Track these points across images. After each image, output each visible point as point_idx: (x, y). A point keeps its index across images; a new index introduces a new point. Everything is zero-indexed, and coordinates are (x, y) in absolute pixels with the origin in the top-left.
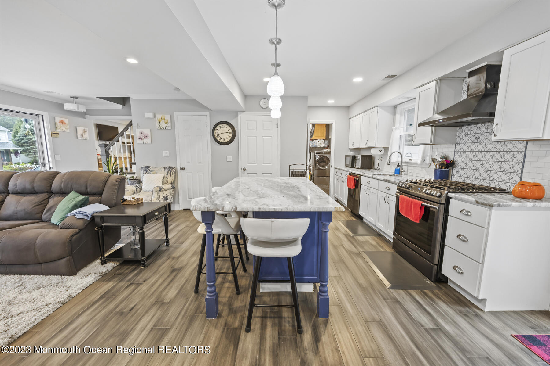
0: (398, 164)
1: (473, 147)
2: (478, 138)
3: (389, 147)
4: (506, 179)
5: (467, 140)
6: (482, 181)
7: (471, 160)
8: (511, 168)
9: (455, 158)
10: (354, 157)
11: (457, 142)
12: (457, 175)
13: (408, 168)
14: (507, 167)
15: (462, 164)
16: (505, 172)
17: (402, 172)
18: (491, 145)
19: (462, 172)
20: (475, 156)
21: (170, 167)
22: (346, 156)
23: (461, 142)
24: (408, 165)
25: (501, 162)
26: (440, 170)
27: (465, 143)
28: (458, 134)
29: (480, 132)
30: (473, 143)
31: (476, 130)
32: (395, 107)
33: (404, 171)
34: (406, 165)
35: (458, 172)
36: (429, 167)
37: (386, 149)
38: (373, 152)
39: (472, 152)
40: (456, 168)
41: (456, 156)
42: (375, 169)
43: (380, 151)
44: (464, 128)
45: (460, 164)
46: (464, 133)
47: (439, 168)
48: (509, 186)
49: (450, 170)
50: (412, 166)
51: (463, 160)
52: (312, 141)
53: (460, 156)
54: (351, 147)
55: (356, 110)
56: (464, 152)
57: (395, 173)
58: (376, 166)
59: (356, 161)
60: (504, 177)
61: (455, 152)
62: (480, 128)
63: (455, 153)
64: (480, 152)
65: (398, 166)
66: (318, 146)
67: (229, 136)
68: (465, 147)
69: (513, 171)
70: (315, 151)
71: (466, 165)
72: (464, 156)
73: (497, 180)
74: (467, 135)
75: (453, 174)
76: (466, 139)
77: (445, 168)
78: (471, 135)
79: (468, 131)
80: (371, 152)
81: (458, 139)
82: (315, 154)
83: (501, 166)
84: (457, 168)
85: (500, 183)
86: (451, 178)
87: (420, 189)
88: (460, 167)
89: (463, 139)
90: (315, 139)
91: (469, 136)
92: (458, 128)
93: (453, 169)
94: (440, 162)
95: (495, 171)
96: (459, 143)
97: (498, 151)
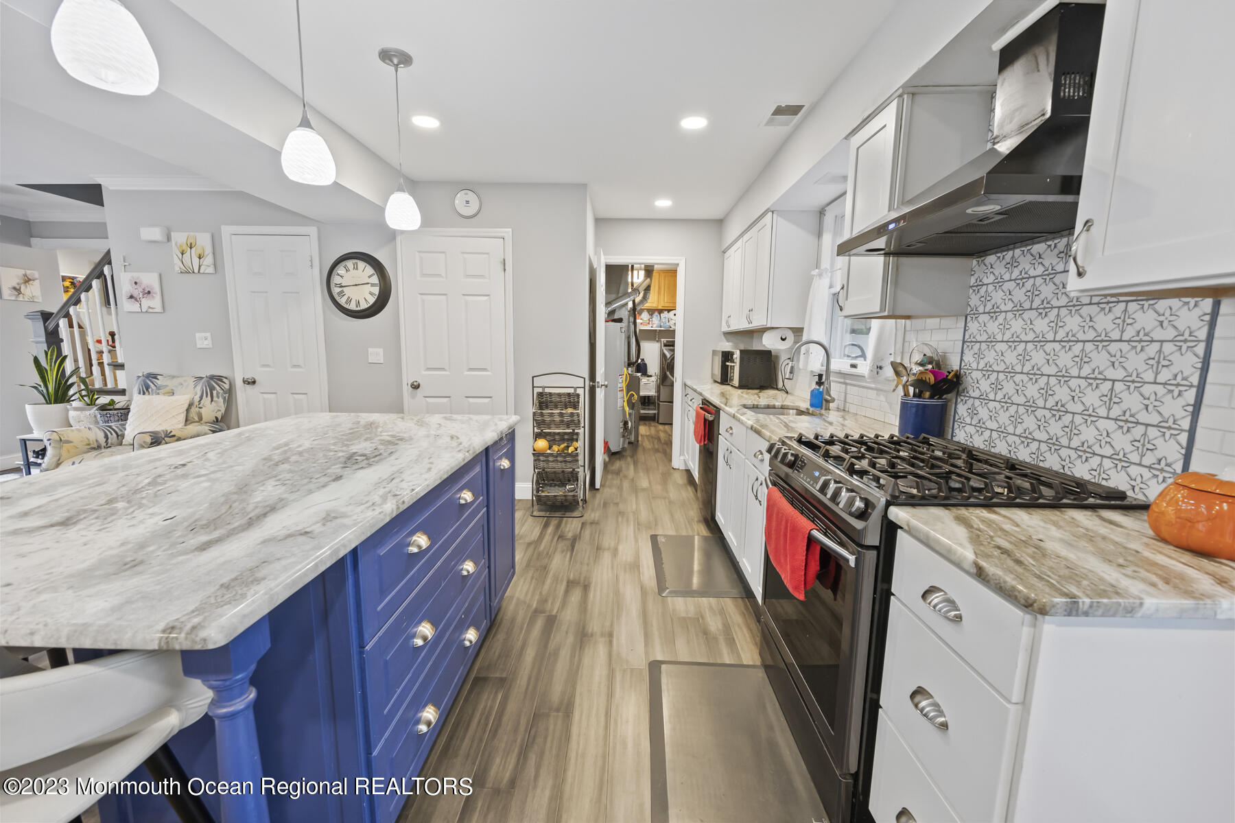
0: (820, 376)
1: (1017, 325)
2: (1033, 293)
3: (803, 328)
4: (1129, 448)
5: (1000, 301)
6: (1044, 447)
7: (1010, 372)
8: (1150, 408)
9: (963, 364)
10: (727, 356)
11: (969, 309)
12: (968, 420)
13: (846, 389)
14: (1132, 401)
15: (985, 385)
16: (1127, 422)
17: (827, 401)
18: (1077, 319)
19: (983, 413)
20: (1024, 357)
21: (212, 377)
22: (714, 352)
23: (981, 309)
24: (847, 381)
25: (1110, 383)
26: (916, 401)
27: (994, 313)
28: (973, 280)
29: (1040, 270)
30: (1019, 310)
31: (1027, 267)
32: (822, 212)
33: (833, 400)
34: (842, 380)
35: (973, 412)
36: (894, 390)
37: (798, 331)
38: (769, 342)
39: (1014, 342)
40: (965, 396)
41: (968, 357)
42: (777, 389)
43: (783, 340)
44: (991, 259)
45: (977, 383)
46: (991, 278)
47: (914, 396)
48: (1139, 479)
49: (950, 401)
50: (854, 385)
51: (987, 371)
52: (660, 314)
53: (979, 355)
54: (725, 329)
55: (733, 229)
56: (991, 341)
57: (812, 405)
58: (780, 385)
59: (731, 366)
60: (1121, 442)
61: (964, 342)
62: (1040, 257)
63: (965, 346)
64: (1040, 341)
65: (820, 383)
66: (673, 328)
67: (371, 294)
68: (993, 327)
69: (1154, 419)
70: (662, 340)
71: (997, 386)
72: (990, 356)
73: (1096, 449)
74: (998, 283)
75: (957, 417)
76: (998, 297)
77: (931, 397)
78: (1012, 285)
79: (1003, 271)
80: (764, 343)
81: (974, 300)
82: (663, 347)
83: (1111, 399)
84: (970, 397)
85: (1107, 463)
86: (951, 430)
87: (817, 474)
88: (977, 394)
89: (986, 299)
90: (666, 310)
91: (1007, 286)
92: (975, 262)
93: (959, 400)
94: (914, 374)
95: (1090, 416)
96: (976, 314)
97: (1102, 341)
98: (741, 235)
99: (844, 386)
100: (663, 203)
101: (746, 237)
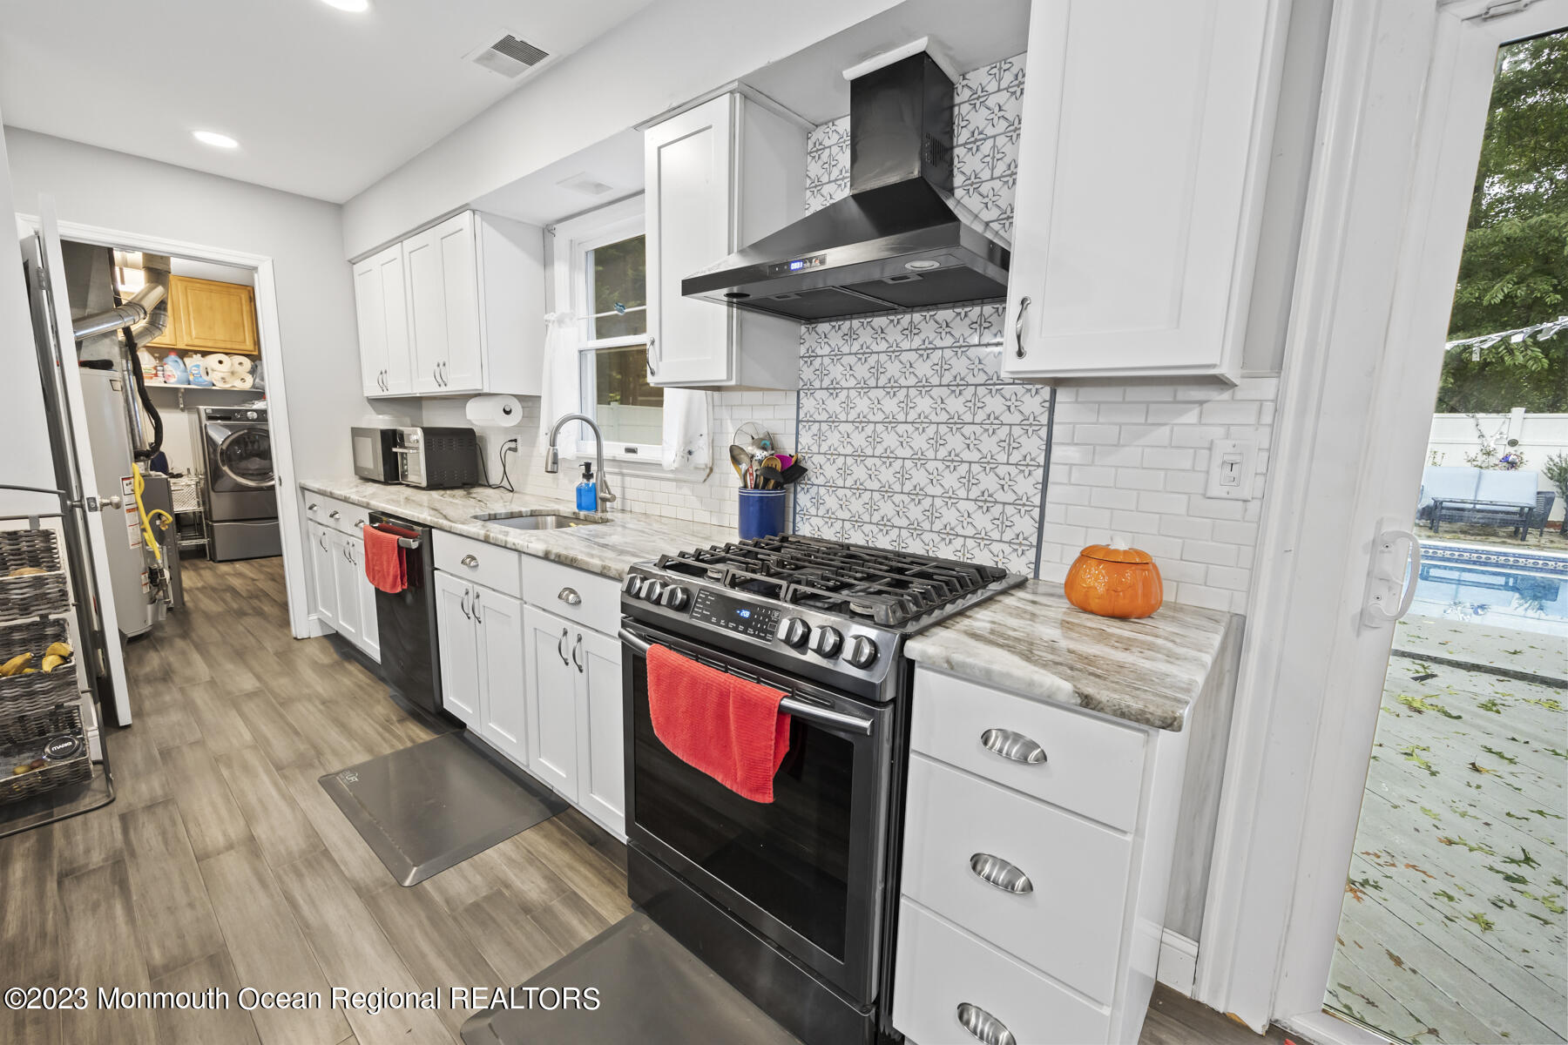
0: (588, 466)
1: (862, 405)
2: (878, 370)
3: (540, 397)
4: (989, 526)
5: (839, 377)
6: (905, 533)
7: (859, 456)
8: (1006, 487)
9: (800, 447)
10: (391, 439)
11: (801, 384)
12: (813, 511)
13: (623, 482)
14: (989, 482)
15: (830, 471)
16: (985, 502)
17: (604, 500)
18: (928, 401)
19: (831, 502)
20: (874, 440)
22: (356, 433)
23: (817, 384)
24: (625, 471)
25: (967, 465)
26: (757, 493)
27: (834, 389)
28: (803, 350)
29: (884, 346)
30: (863, 387)
31: (869, 340)
32: (548, 231)
33: (613, 498)
34: (617, 470)
35: (818, 502)
36: (705, 481)
37: (530, 402)
38: (475, 416)
39: (861, 422)
40: (806, 484)
41: (806, 439)
42: (490, 486)
43: (507, 412)
44: (824, 327)
45: (821, 469)
46: (827, 350)
47: (756, 487)
48: (1001, 555)
49: (787, 490)
50: (638, 476)
51: (832, 455)
52: (182, 358)
53: (820, 437)
54: (374, 391)
55: (376, 224)
56: (833, 421)
57: (580, 507)
58: (495, 475)
59: (402, 454)
60: (982, 521)
61: (798, 421)
62: (882, 332)
63: (800, 427)
64: (890, 422)
65: (588, 475)
66: (220, 386)
68: (834, 405)
69: (1010, 497)
70: (201, 407)
71: (845, 472)
72: (833, 439)
73: (959, 530)
74: (836, 356)
75: (798, 509)
76: (837, 371)
77: (775, 488)
78: (852, 360)
79: (841, 342)
80: (469, 416)
81: (807, 373)
82: (204, 421)
83: (969, 481)
84: (813, 485)
85: (970, 543)
86: (791, 525)
87: (746, 614)
88: (821, 480)
89: (822, 373)
90: (196, 352)
91: (846, 360)
92: (803, 329)
93: (799, 489)
94: (760, 462)
95: (950, 498)
96: (811, 390)
97: (955, 423)
98: (400, 239)
99: (619, 477)
100: (216, 140)
101: (409, 244)
